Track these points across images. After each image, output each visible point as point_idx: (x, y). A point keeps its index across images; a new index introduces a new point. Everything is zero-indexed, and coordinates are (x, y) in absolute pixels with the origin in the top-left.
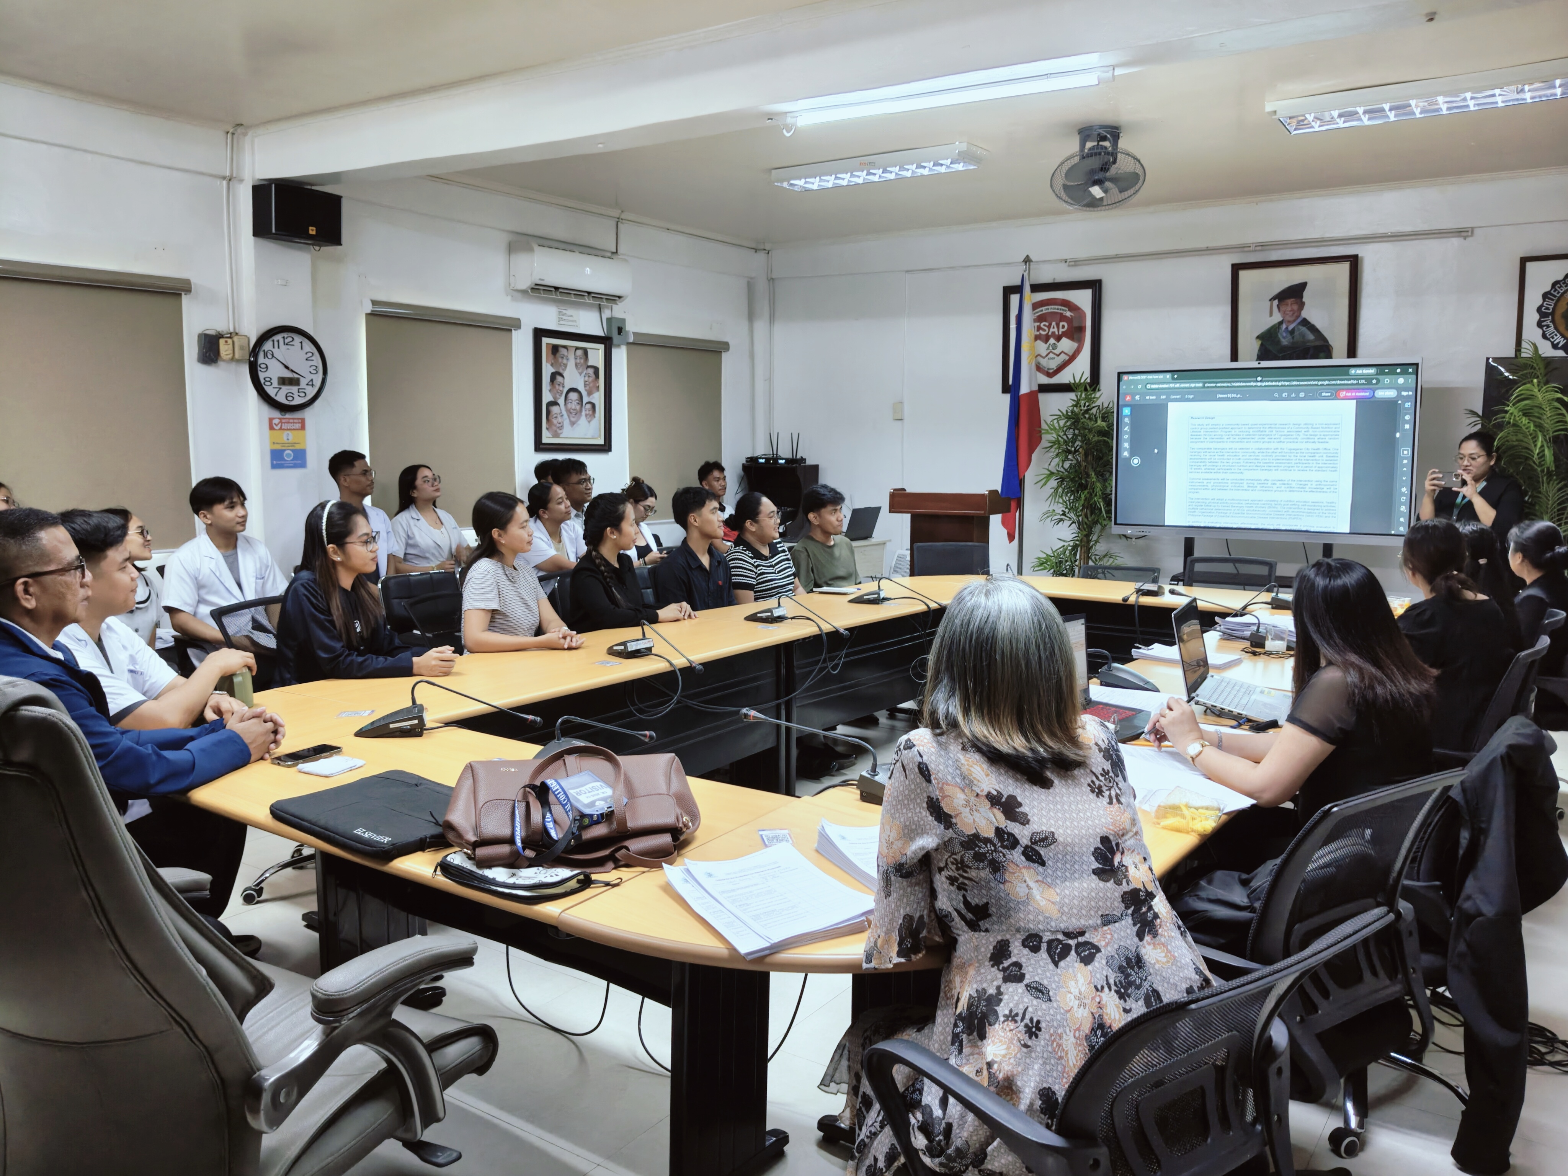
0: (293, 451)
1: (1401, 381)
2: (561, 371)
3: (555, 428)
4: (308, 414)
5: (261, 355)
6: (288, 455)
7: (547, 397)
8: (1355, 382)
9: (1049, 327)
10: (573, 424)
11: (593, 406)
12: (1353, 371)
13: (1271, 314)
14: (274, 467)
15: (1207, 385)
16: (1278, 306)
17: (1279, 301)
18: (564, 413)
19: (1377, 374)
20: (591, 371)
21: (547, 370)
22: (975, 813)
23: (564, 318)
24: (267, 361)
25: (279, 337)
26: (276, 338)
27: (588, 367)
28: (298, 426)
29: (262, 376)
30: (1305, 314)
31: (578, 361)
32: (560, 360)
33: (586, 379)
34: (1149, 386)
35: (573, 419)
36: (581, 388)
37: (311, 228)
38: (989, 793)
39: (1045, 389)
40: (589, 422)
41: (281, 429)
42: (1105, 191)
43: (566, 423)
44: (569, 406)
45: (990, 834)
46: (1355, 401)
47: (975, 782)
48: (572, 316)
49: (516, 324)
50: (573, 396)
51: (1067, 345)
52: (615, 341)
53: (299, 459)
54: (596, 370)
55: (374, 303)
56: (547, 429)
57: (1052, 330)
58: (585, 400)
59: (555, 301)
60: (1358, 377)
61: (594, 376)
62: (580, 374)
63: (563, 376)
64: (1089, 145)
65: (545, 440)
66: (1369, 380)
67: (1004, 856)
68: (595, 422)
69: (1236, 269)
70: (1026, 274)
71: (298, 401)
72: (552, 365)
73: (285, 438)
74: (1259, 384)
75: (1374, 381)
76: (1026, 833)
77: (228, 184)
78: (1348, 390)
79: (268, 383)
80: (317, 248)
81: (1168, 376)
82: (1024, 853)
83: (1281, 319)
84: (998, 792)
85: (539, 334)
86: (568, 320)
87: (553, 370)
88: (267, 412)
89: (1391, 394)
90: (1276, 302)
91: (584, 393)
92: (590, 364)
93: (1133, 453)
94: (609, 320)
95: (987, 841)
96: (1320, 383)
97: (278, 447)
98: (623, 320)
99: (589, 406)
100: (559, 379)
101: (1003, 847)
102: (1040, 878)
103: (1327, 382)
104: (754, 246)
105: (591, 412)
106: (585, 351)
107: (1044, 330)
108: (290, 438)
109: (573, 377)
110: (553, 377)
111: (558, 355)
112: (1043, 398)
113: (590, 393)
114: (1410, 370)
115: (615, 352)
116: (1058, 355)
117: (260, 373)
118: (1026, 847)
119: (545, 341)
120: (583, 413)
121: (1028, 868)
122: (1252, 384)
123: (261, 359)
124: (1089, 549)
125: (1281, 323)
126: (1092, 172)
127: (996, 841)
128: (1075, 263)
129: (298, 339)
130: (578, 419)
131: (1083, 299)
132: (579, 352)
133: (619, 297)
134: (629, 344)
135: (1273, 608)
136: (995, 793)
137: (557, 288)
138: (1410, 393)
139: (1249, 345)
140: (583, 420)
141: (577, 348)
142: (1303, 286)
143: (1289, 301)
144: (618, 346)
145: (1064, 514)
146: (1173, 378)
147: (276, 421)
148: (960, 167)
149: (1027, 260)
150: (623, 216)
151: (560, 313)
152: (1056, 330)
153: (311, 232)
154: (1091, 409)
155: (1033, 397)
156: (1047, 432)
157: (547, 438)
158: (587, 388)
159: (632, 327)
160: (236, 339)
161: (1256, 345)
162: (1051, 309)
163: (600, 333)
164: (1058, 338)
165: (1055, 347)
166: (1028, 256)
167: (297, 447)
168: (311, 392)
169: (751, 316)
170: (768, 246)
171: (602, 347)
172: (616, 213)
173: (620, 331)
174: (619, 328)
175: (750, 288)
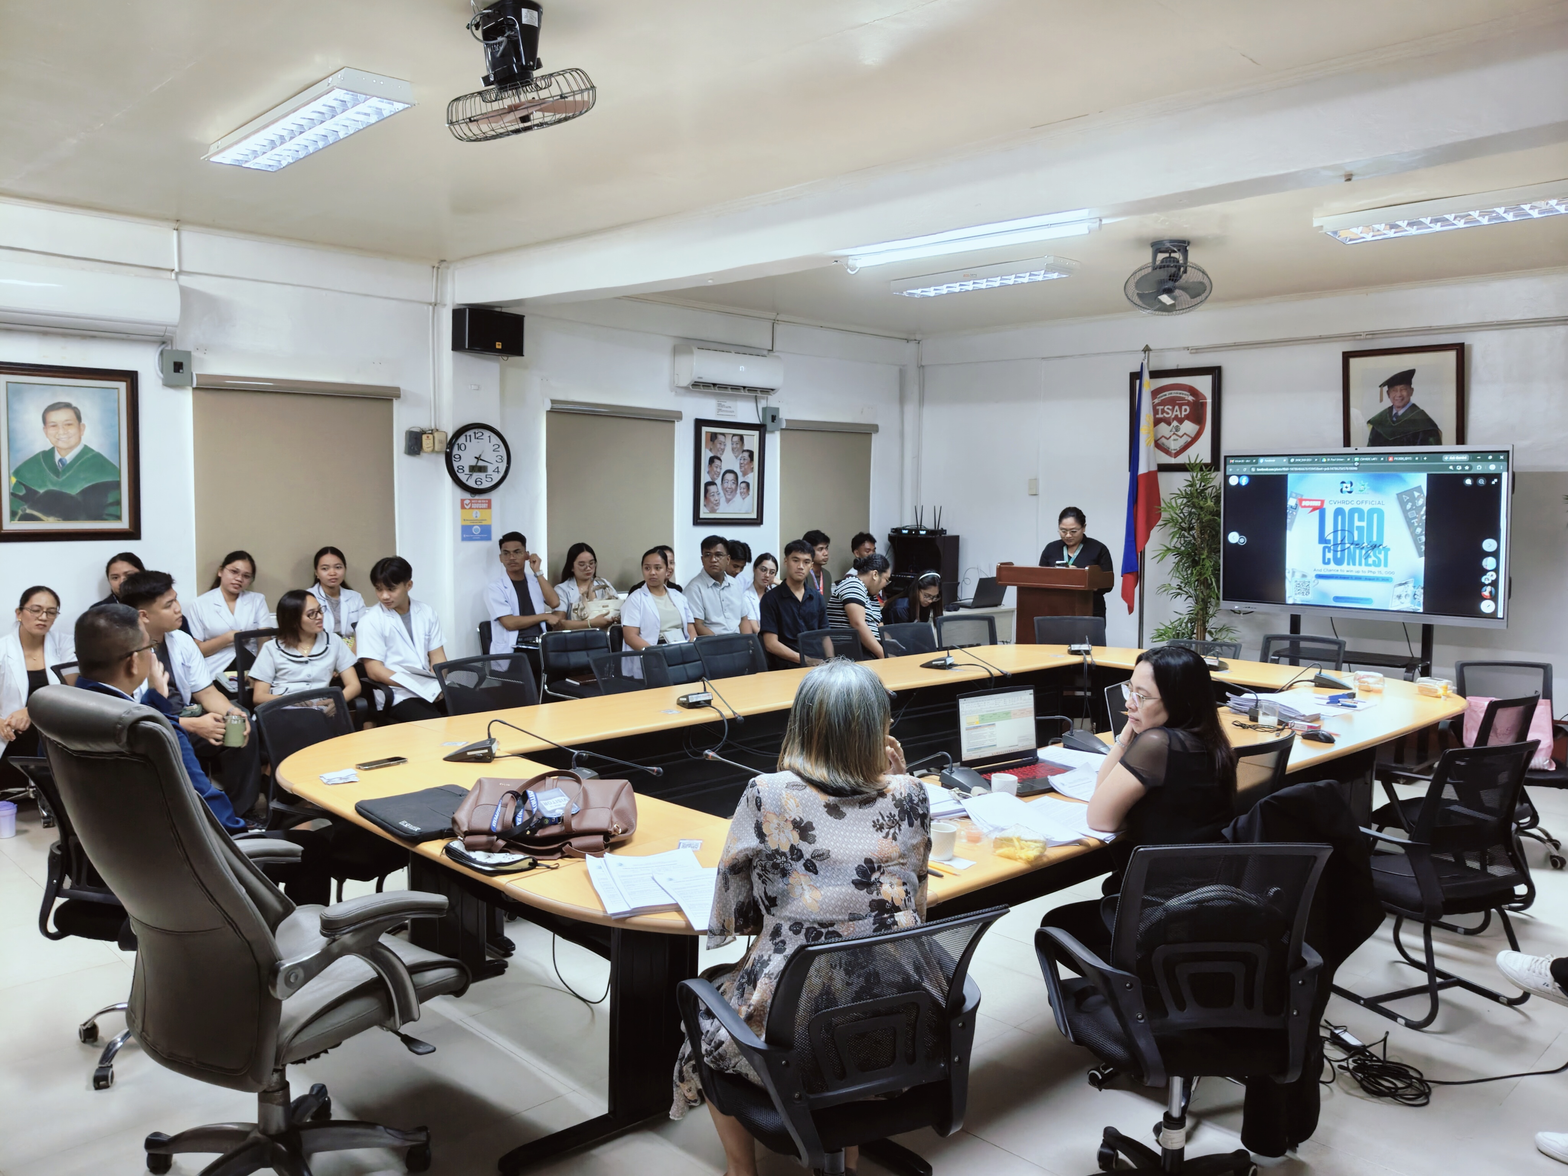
0: (480, 526)
1: (1493, 467)
2: (719, 455)
3: (711, 505)
4: (494, 496)
5: (456, 447)
6: (476, 530)
7: (705, 478)
9: (1173, 410)
10: (728, 501)
11: (748, 485)
13: (1381, 400)
14: (464, 539)
16: (1388, 392)
17: (1389, 387)
18: (721, 491)
20: (746, 455)
21: (706, 455)
22: (782, 834)
23: (723, 409)
24: (460, 452)
25: (471, 433)
26: (468, 433)
28: (485, 506)
29: (456, 465)
30: (1414, 399)
31: (735, 446)
32: (718, 446)
33: (742, 461)
35: (729, 497)
36: (737, 469)
37: (497, 343)
38: (795, 819)
39: (1164, 468)
40: (744, 499)
41: (471, 508)
42: (1174, 298)
43: (723, 500)
44: (726, 485)
45: (786, 849)
47: (788, 811)
48: (730, 407)
49: (678, 416)
50: (730, 477)
51: (1189, 427)
52: (769, 428)
53: (486, 533)
55: (553, 402)
56: (705, 506)
57: (1175, 413)
58: (740, 480)
59: (715, 395)
61: (749, 459)
62: (736, 457)
64: (1161, 256)
65: (702, 516)
66: (1462, 466)
67: (791, 866)
69: (1347, 356)
70: (1145, 362)
71: (486, 485)
72: (711, 450)
73: (474, 516)
75: (1467, 468)
76: (810, 849)
77: (434, 309)
79: (461, 471)
80: (505, 358)
82: (805, 865)
83: (1391, 404)
84: (801, 819)
85: (700, 424)
86: (727, 411)
87: (712, 455)
88: (460, 494)
90: (1386, 388)
91: (740, 474)
92: (746, 448)
94: (764, 409)
95: (784, 854)
97: (468, 523)
98: (777, 409)
99: (743, 485)
101: (792, 859)
102: (812, 883)
104: (905, 337)
105: (745, 490)
106: (741, 438)
107: (1168, 413)
108: (478, 515)
109: (730, 460)
110: (712, 460)
112: (1163, 477)
113: (745, 474)
114: (1502, 457)
115: (769, 437)
116: (1181, 437)
117: (454, 462)
118: (808, 860)
119: (705, 429)
120: (738, 491)
121: (805, 875)
123: (455, 451)
124: (1205, 622)
125: (1391, 408)
126: (1162, 282)
127: (788, 855)
128: (1197, 350)
129: (487, 433)
130: (734, 496)
131: (1204, 384)
132: (736, 439)
133: (773, 390)
134: (782, 429)
135: (1316, 686)
136: (798, 819)
137: (714, 385)
139: (1361, 429)
141: (734, 435)
143: (1399, 388)
144: (772, 432)
145: (1180, 588)
147: (467, 502)
148: (1055, 276)
149: (1147, 349)
150: (779, 318)
151: (719, 405)
152: (1178, 413)
153: (497, 347)
154: (1207, 489)
155: (1152, 477)
156: (1165, 510)
157: (704, 514)
158: (743, 469)
159: (786, 414)
160: (436, 434)
161: (1367, 430)
162: (1174, 393)
163: (755, 420)
164: (1181, 421)
165: (1177, 429)
166: (1147, 346)
167: (484, 523)
168: (497, 478)
169: (902, 400)
170: (918, 337)
171: (756, 433)
172: (772, 315)
173: (773, 418)
174: (771, 416)
175: (902, 375)
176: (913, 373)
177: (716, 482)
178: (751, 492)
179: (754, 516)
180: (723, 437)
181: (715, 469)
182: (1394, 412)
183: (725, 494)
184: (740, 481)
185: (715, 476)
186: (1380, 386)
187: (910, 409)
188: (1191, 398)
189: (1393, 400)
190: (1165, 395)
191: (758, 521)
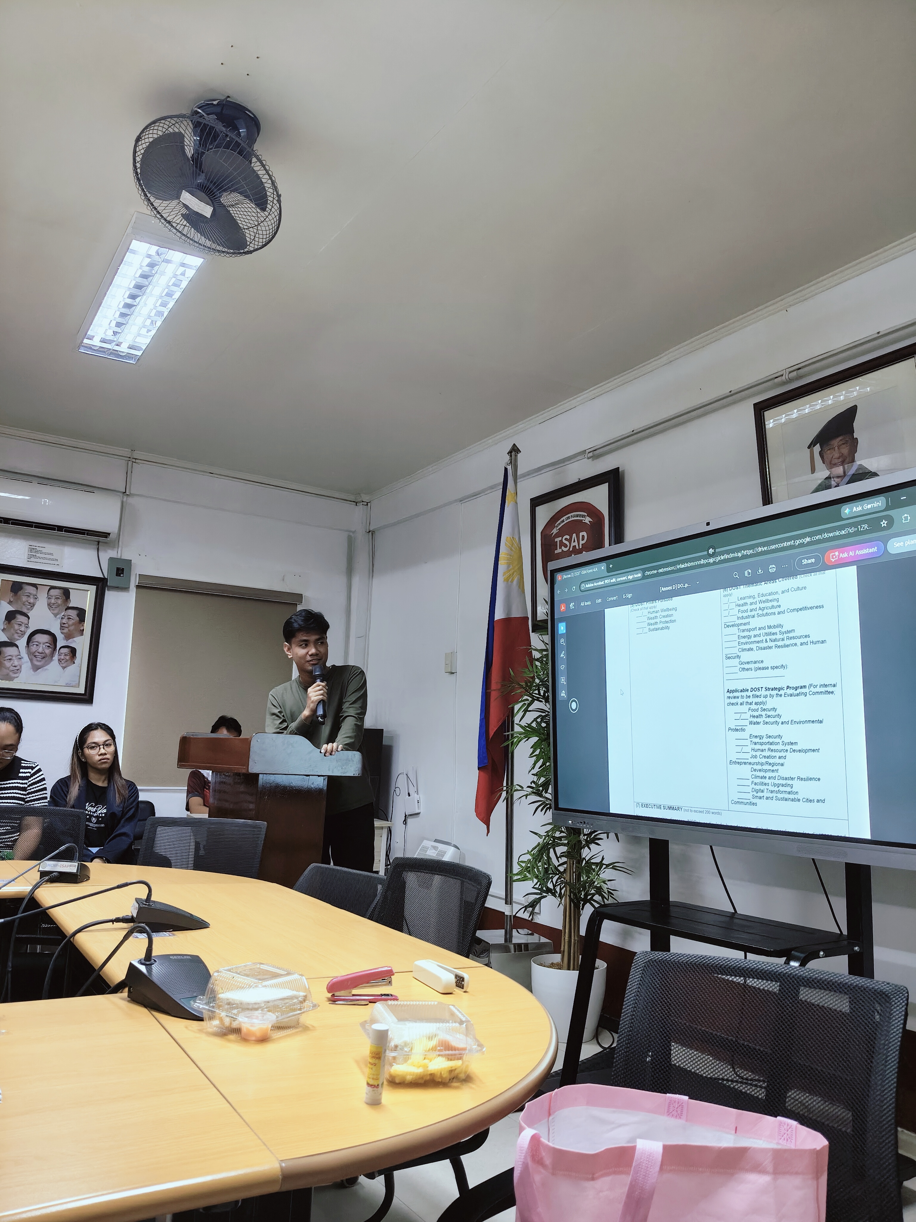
2: (25, 611)
8: (852, 530)
10: (36, 668)
11: (73, 651)
12: (847, 510)
13: (813, 470)
15: (648, 573)
16: (821, 454)
19: (887, 508)
20: (73, 614)
23: (38, 555)
32: (24, 599)
33: (64, 621)
34: (584, 587)
36: (56, 630)
40: (64, 668)
44: (34, 648)
46: (854, 568)
48: (52, 554)
50: (43, 639)
52: (113, 583)
54: (81, 613)
57: (573, 544)
58: (61, 643)
60: (856, 521)
62: (56, 615)
66: (873, 521)
68: (72, 669)
69: (760, 409)
72: (10, 603)
74: (711, 560)
75: (884, 523)
78: (841, 548)
81: (603, 566)
86: (42, 557)
87: (11, 608)
89: (913, 543)
90: (817, 448)
93: (570, 695)
94: (110, 561)
96: (798, 542)
98: (130, 562)
99: (66, 650)
100: (21, 618)
103: (808, 539)
104: (352, 498)
105: (68, 658)
106: (66, 593)
107: (566, 546)
113: (68, 637)
115: (112, 594)
120: (56, 657)
122: (703, 562)
128: (595, 452)
131: (600, 497)
133: (112, 535)
134: (134, 587)
137: (8, 520)
140: (54, 665)
141: (52, 588)
142: (851, 412)
143: (836, 442)
144: (117, 588)
146: (609, 570)
150: (144, 457)
151: (31, 550)
152: (576, 544)
158: (66, 630)
162: (572, 517)
169: (350, 571)
170: (366, 498)
171: (94, 588)
172: (126, 452)
173: (120, 572)
174: (118, 569)
175: (351, 542)
176: (361, 539)
177: (17, 643)
178: (77, 660)
179: (81, 690)
181: (16, 627)
183: (31, 660)
185: (16, 636)
186: (809, 448)
187: (356, 580)
188: (587, 520)
190: (563, 521)
191: (87, 698)
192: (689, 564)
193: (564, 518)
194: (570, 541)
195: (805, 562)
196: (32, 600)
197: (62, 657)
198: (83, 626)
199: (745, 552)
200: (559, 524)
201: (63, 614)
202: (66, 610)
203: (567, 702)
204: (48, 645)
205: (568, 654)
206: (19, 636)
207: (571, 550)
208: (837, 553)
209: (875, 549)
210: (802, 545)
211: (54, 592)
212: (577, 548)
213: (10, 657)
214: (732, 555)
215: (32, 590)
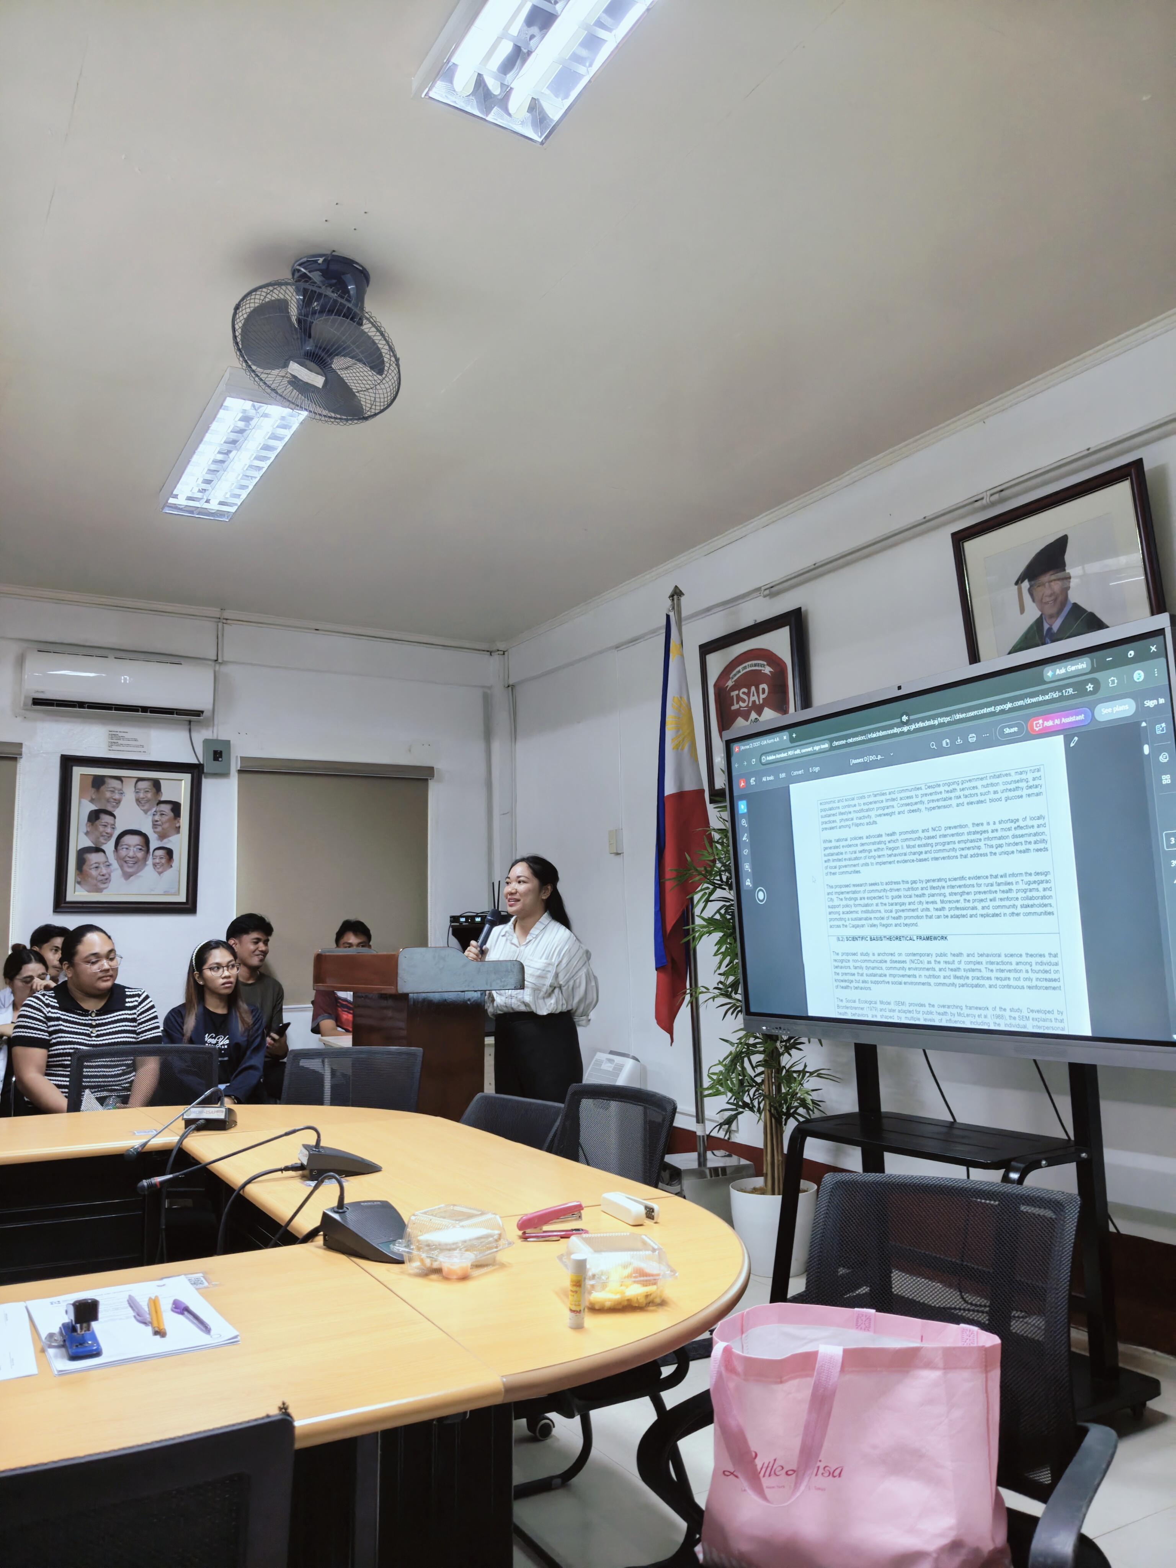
1: (1139, 676)
2: (109, 808)
7: (79, 839)
8: (1056, 695)
10: (127, 876)
11: (169, 853)
12: (1051, 672)
13: (1022, 610)
15: (836, 744)
16: (1030, 591)
17: (1029, 581)
19: (1093, 670)
20: (166, 808)
21: (81, 808)
23: (120, 742)
27: (161, 802)
31: (142, 795)
33: (157, 818)
34: (765, 759)
36: (147, 829)
40: (160, 873)
44: (123, 852)
46: (1061, 737)
48: (136, 740)
49: (20, 750)
50: (133, 841)
52: (210, 769)
54: (176, 807)
57: (752, 699)
58: (154, 843)
60: (1060, 684)
61: (171, 814)
62: (146, 812)
63: (114, 817)
66: (1078, 684)
68: (169, 874)
69: (959, 539)
70: (672, 614)
72: (92, 801)
74: (905, 729)
75: (1090, 687)
78: (1046, 715)
81: (785, 736)
83: (1038, 614)
85: (68, 763)
86: (127, 745)
89: (1123, 709)
90: (1026, 584)
92: (164, 798)
93: (756, 884)
96: (998, 708)
98: (228, 743)
100: (106, 818)
103: (1009, 705)
104: (485, 646)
105: (163, 861)
107: (744, 701)
110: (94, 816)
111: (103, 788)
113: (162, 836)
114: (1153, 649)
115: (210, 783)
119: (78, 772)
120: (150, 861)
122: (896, 730)
125: (1039, 622)
128: (772, 590)
131: (781, 643)
133: (204, 713)
134: (232, 772)
137: (80, 703)
138: (1162, 701)
140: (149, 870)
141: (140, 779)
143: (1046, 578)
144: (215, 775)
146: (792, 740)
150: (236, 616)
151: (112, 735)
152: (755, 698)
157: (75, 893)
158: (159, 829)
164: (759, 710)
166: (676, 587)
169: (488, 735)
170: (501, 646)
171: (188, 777)
172: (215, 612)
173: (217, 755)
174: (215, 752)
175: (487, 700)
176: (500, 697)
177: (104, 847)
179: (182, 898)
180: (119, 782)
181: (101, 829)
182: (1046, 626)
183: (121, 867)
184: (152, 846)
185: (102, 840)
186: (1017, 583)
187: (496, 746)
188: (767, 670)
189: (1041, 604)
190: (739, 672)
191: (189, 907)
192: (882, 733)
193: (740, 668)
194: (748, 694)
195: (1007, 731)
196: (117, 796)
197: (157, 861)
198: (179, 822)
199: (941, 720)
200: (735, 675)
201: (154, 809)
202: (158, 804)
203: (752, 892)
204: (140, 847)
205: (751, 837)
206: (105, 840)
207: (750, 705)
208: (1041, 721)
209: (1081, 717)
210: (1003, 712)
211: (142, 785)
212: (757, 702)
213: (97, 865)
214: (927, 723)
215: (116, 784)
